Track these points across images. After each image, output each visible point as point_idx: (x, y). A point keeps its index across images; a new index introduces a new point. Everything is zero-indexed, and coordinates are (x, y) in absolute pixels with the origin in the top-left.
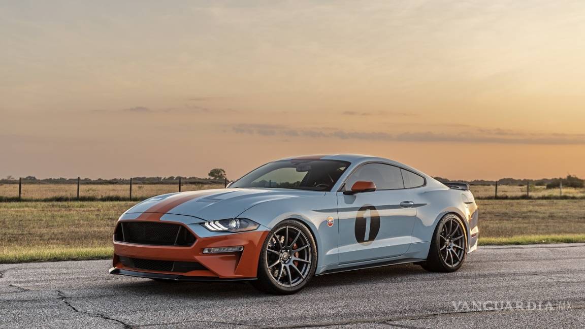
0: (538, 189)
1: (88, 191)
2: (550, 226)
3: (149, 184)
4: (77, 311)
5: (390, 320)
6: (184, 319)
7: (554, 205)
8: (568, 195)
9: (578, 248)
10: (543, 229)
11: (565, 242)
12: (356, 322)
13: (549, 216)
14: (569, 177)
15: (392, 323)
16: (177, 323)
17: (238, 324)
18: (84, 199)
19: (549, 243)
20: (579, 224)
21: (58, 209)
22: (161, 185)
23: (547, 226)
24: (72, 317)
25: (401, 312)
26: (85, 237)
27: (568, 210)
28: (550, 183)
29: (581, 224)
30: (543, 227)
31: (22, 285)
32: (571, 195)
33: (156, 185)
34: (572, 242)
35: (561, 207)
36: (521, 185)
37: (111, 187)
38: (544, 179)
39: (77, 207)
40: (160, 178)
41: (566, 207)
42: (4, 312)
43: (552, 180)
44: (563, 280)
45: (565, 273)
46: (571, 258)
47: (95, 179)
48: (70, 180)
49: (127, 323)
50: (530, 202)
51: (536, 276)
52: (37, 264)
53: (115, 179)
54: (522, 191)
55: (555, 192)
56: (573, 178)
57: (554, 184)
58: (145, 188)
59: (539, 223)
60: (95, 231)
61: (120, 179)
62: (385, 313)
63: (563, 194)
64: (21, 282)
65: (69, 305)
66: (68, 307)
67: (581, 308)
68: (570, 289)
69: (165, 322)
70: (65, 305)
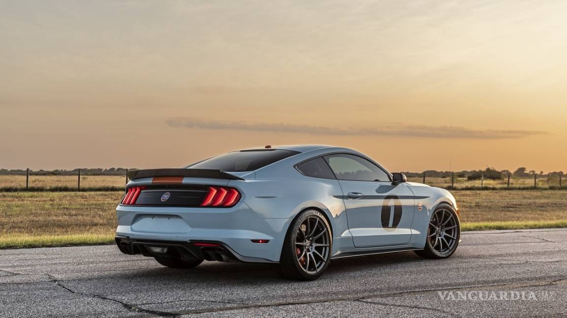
0: (460, 181)
1: (35, 181)
2: (478, 214)
3: (91, 175)
4: (73, 292)
5: (363, 298)
6: (176, 299)
7: (478, 195)
8: (489, 186)
9: (510, 234)
10: (473, 218)
11: (497, 229)
12: (333, 300)
13: (476, 206)
14: (488, 170)
15: (364, 300)
16: (171, 302)
17: (227, 303)
18: (33, 190)
19: (483, 230)
20: (503, 212)
21: (10, 199)
22: (104, 177)
23: (476, 215)
24: (71, 298)
25: (370, 291)
26: (46, 226)
27: (492, 200)
28: (470, 175)
29: (505, 213)
30: (472, 216)
31: (9, 270)
32: (491, 186)
33: (99, 176)
34: (503, 229)
35: (484, 197)
36: (444, 177)
37: (54, 178)
38: (464, 171)
39: (28, 197)
40: (101, 170)
41: (489, 197)
42: (5, 294)
43: (472, 172)
44: (506, 262)
45: (505, 256)
46: (506, 243)
47: (37, 171)
48: (11, 171)
49: (124, 302)
50: (455, 192)
51: (480, 259)
52: (14, 250)
53: (57, 170)
54: (446, 183)
55: (477, 183)
56: (491, 170)
57: (475, 176)
58: (88, 179)
59: (468, 211)
60: (54, 220)
61: (62, 170)
62: (356, 292)
63: (483, 186)
64: (7, 267)
65: (64, 287)
66: (64, 289)
67: (526, 286)
68: (513, 270)
69: (160, 301)
70: (60, 287)
